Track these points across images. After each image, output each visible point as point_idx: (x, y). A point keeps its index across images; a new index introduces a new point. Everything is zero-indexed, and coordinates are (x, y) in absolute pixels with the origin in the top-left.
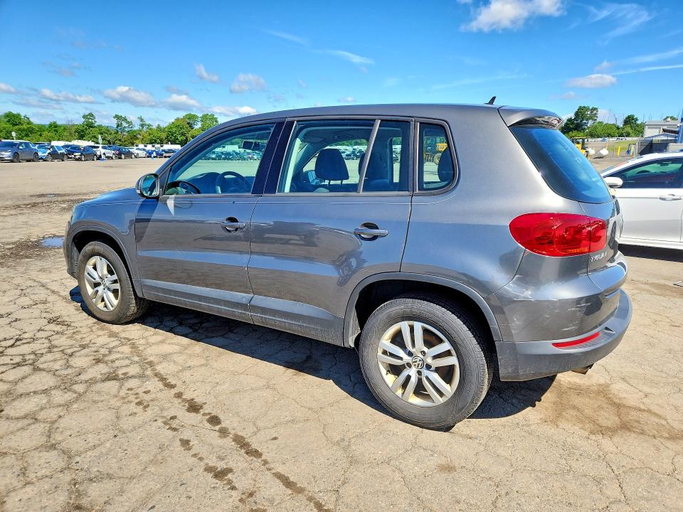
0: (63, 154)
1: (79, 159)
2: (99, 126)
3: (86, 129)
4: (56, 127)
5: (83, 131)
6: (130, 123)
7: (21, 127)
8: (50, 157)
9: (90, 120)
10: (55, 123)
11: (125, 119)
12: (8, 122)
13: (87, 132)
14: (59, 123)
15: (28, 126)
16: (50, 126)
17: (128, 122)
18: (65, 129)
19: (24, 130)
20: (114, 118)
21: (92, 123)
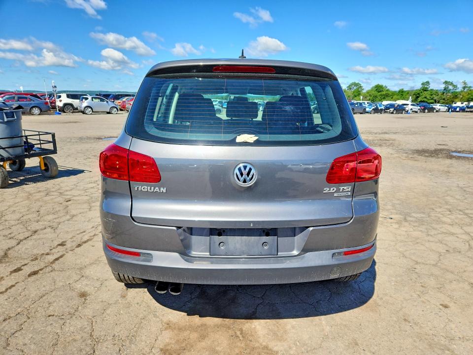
0: (382, 110)
1: (392, 113)
2: (431, 90)
3: (421, 92)
4: (402, 92)
5: (419, 94)
6: (455, 86)
7: (382, 93)
8: (373, 111)
9: (426, 86)
10: (402, 89)
11: (452, 84)
12: (376, 90)
13: (421, 94)
14: (405, 90)
15: (387, 92)
16: (399, 91)
17: (454, 86)
18: (408, 93)
19: (383, 95)
20: (444, 83)
21: (427, 88)
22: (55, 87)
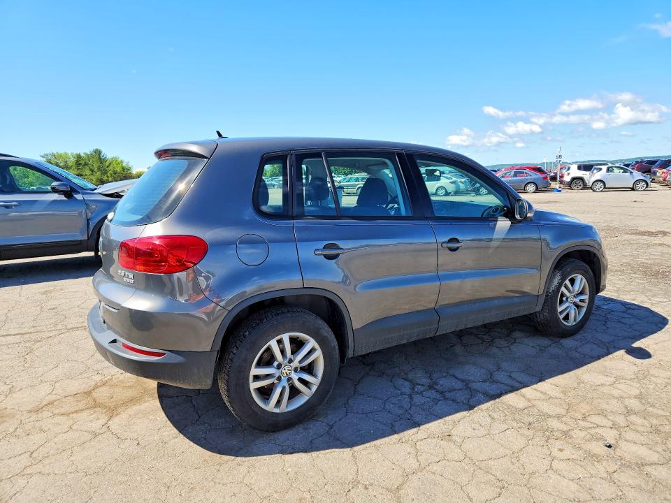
22: (560, 156)
